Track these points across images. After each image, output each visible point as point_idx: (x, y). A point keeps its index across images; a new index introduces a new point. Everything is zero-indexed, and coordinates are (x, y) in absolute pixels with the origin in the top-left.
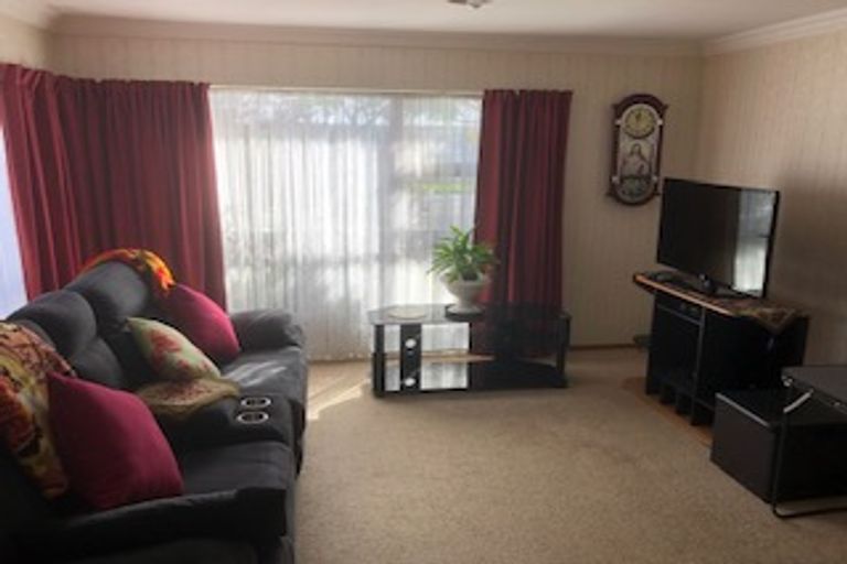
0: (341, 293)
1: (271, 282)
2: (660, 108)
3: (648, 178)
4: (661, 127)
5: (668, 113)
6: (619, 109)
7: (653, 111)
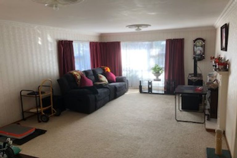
0: (141, 76)
1: (130, 74)
2: (203, 40)
3: (202, 55)
4: (204, 45)
5: (206, 42)
6: (195, 41)
7: (202, 41)
